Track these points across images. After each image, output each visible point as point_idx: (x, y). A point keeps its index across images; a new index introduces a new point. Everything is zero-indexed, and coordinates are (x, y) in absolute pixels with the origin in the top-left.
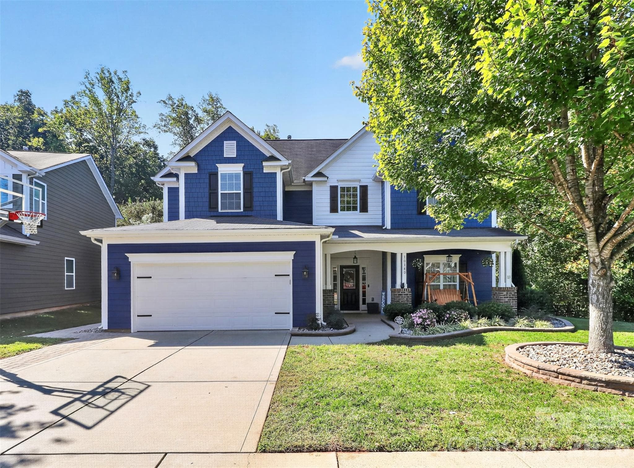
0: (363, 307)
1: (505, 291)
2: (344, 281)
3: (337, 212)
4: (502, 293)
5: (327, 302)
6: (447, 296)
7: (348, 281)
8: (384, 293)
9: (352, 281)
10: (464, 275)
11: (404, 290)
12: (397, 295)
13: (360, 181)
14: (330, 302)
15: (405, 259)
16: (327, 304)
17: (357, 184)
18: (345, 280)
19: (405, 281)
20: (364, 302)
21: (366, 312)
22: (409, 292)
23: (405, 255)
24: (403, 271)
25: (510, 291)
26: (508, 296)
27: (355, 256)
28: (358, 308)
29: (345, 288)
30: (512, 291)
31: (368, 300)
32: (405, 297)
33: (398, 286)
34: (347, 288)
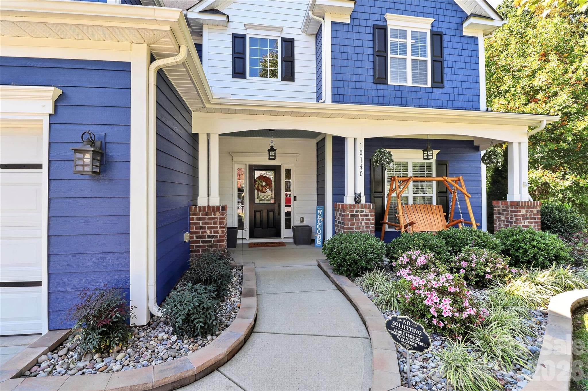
0: (286, 233)
1: (523, 208)
2: (256, 191)
3: (245, 77)
4: (520, 212)
5: (208, 232)
6: (424, 215)
7: (262, 191)
8: (320, 212)
9: (268, 190)
10: (453, 181)
11: (362, 207)
12: (348, 216)
13: (281, 30)
14: (215, 232)
15: (361, 148)
16: (209, 237)
17: (277, 36)
18: (258, 190)
19: (361, 189)
20: (288, 225)
21: (292, 240)
22: (371, 211)
23: (361, 142)
24: (359, 170)
25: (532, 208)
26: (528, 216)
27: (272, 147)
28: (278, 234)
29: (257, 201)
30: (534, 208)
31: (295, 222)
32: (363, 220)
33: (349, 199)
34: (261, 202)
